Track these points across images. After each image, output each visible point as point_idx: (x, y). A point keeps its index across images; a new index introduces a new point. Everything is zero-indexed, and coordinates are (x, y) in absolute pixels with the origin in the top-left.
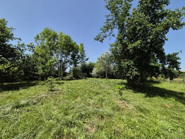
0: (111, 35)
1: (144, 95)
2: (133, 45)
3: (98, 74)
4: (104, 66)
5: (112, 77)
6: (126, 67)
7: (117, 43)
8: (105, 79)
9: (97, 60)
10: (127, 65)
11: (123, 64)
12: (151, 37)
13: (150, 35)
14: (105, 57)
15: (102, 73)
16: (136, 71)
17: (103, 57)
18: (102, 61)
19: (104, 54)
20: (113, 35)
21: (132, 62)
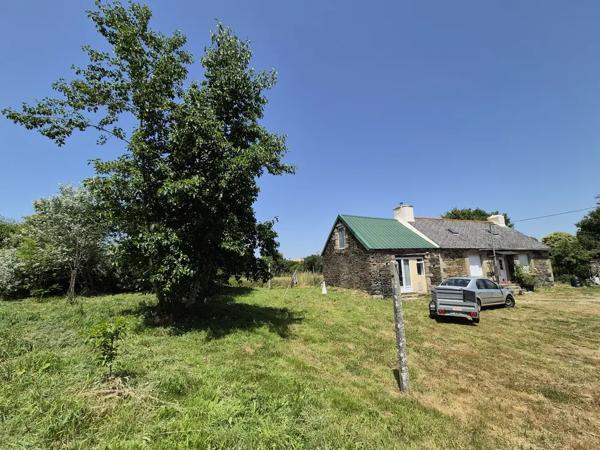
0: (109, 128)
1: (203, 334)
2: (179, 185)
3: (24, 276)
4: (71, 242)
5: (107, 285)
6: (153, 249)
7: (128, 164)
8: (64, 301)
9: (33, 213)
10: (158, 243)
11: (142, 240)
12: (227, 176)
13: (225, 171)
14: (77, 204)
15: (51, 272)
16: (183, 263)
17: (66, 201)
18: (57, 220)
19: (76, 189)
20: (117, 133)
21: (175, 237)
